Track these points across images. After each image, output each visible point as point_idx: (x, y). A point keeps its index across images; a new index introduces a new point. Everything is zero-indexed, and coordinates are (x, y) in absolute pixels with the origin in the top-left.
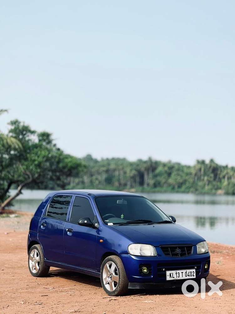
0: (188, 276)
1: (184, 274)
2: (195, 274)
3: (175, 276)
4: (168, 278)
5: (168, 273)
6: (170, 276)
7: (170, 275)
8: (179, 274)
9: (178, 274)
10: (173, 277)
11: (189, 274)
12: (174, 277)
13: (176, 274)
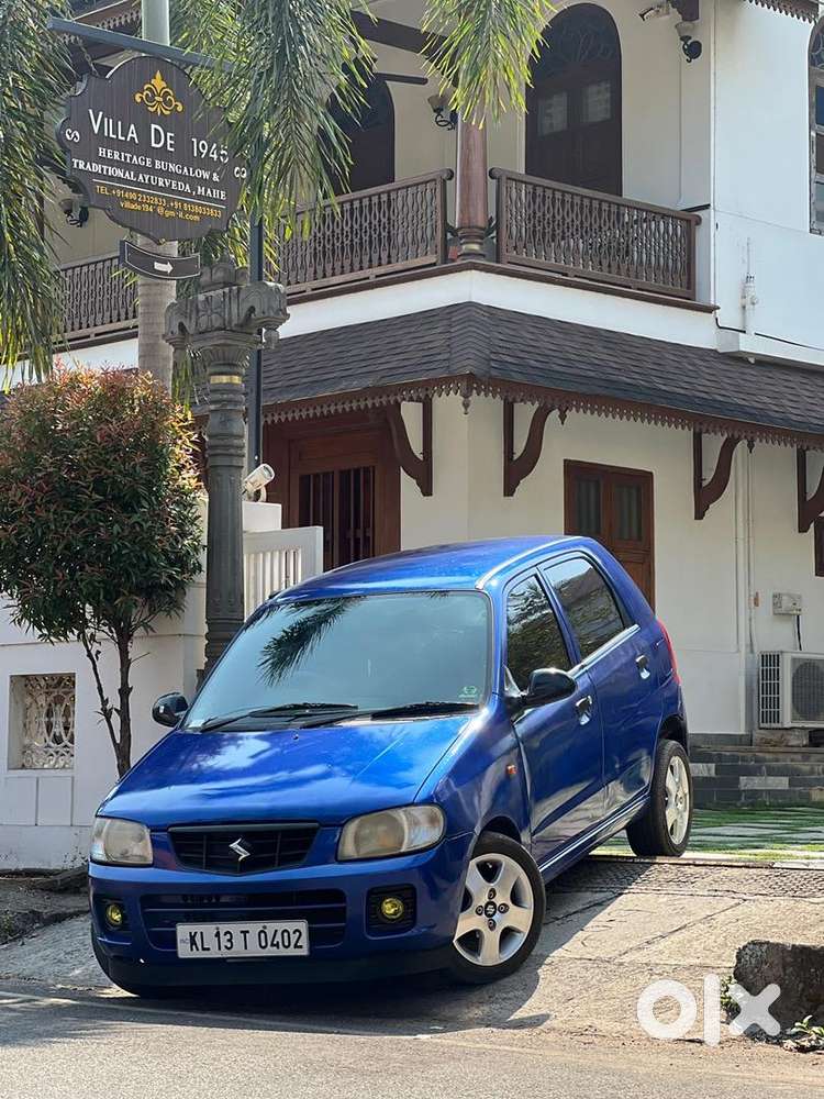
0: (272, 945)
1: (252, 939)
2: (304, 941)
3: (211, 942)
4: (184, 951)
5: (183, 931)
6: (193, 942)
7: (192, 938)
8: (228, 936)
9: (224, 939)
10: (204, 949)
11: (278, 938)
12: (208, 949)
13: (218, 935)
